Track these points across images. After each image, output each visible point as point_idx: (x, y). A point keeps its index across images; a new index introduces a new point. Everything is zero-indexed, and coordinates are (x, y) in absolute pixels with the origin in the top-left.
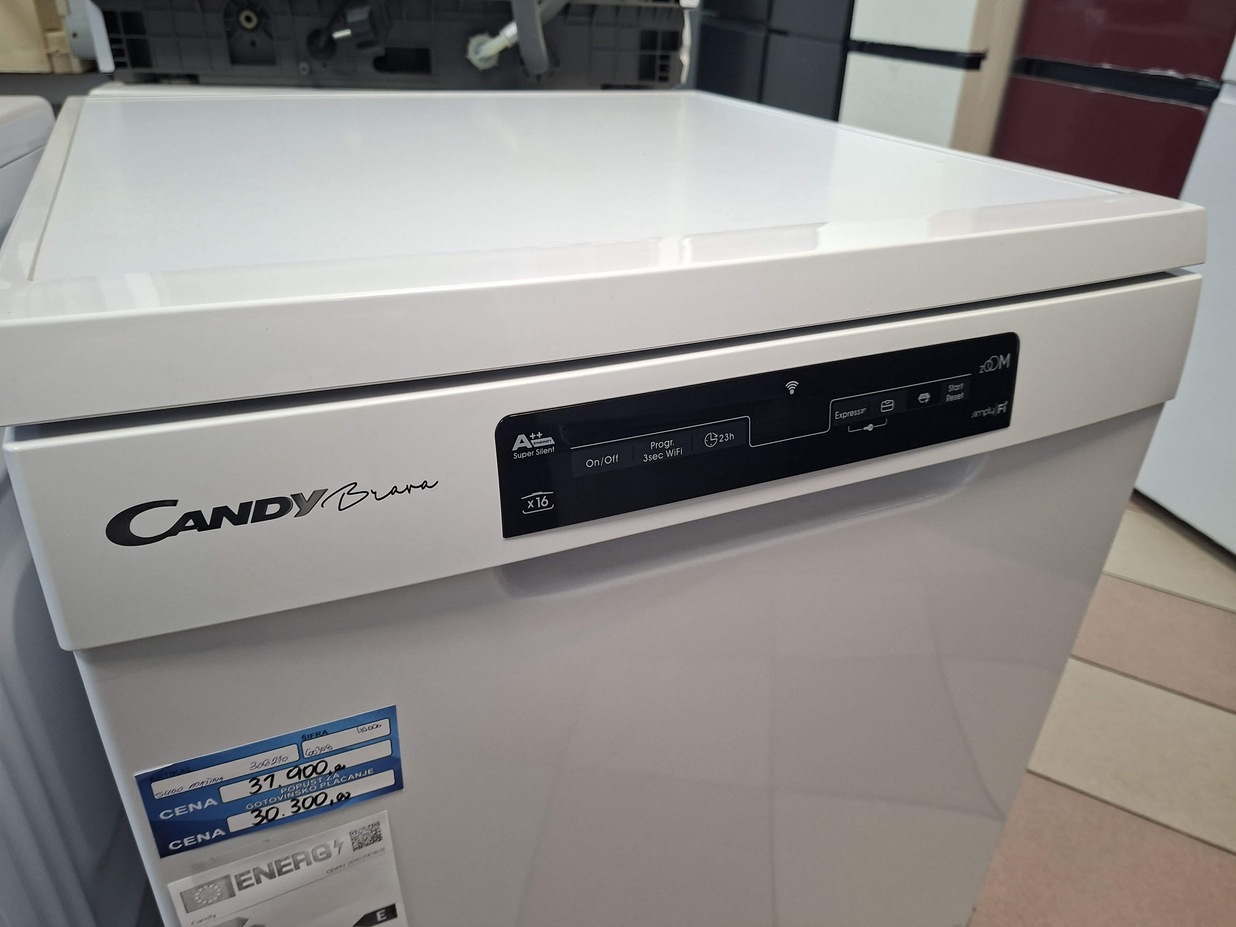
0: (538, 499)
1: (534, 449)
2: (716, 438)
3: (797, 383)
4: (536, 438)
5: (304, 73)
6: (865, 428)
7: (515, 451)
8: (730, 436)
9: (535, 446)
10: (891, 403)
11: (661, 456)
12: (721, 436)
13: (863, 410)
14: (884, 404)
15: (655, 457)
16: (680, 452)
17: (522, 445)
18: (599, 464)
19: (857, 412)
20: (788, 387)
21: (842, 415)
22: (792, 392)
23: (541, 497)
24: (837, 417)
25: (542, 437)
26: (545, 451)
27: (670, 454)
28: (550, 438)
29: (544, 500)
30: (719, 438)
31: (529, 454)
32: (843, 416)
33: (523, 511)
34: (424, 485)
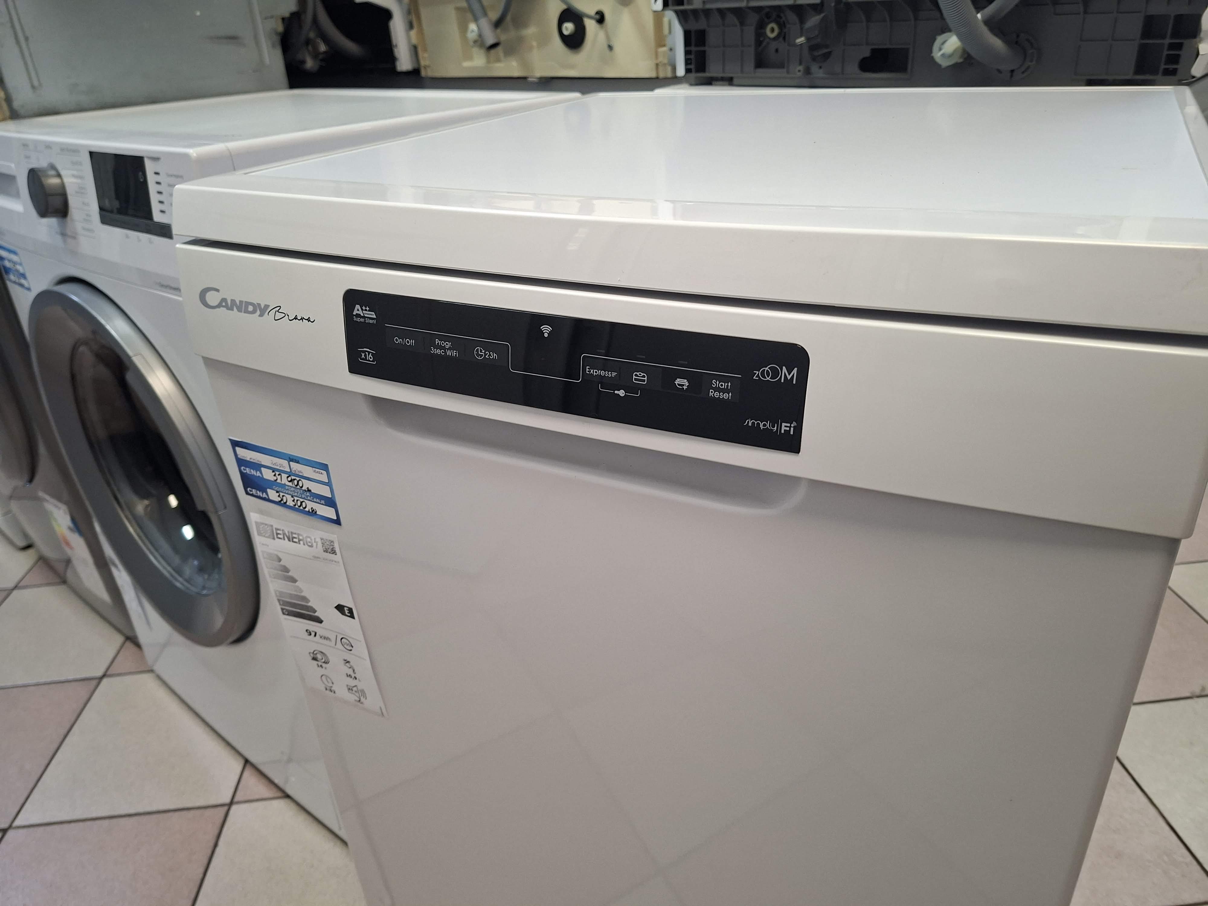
0: (367, 353)
1: (364, 317)
2: (483, 353)
3: (551, 329)
4: (366, 310)
5: (799, 74)
6: (616, 392)
7: (354, 315)
8: (494, 355)
9: (365, 315)
10: (644, 376)
11: (443, 352)
12: (487, 353)
13: (614, 374)
14: (636, 375)
15: (438, 351)
16: (456, 354)
17: (358, 312)
18: (402, 343)
19: (608, 373)
20: (542, 330)
21: (593, 372)
22: (546, 335)
23: (369, 353)
24: (588, 371)
25: (369, 311)
26: (371, 321)
27: (449, 353)
28: (373, 313)
29: (370, 356)
30: (486, 355)
31: (362, 320)
32: (595, 372)
33: (359, 359)
34: (308, 320)
